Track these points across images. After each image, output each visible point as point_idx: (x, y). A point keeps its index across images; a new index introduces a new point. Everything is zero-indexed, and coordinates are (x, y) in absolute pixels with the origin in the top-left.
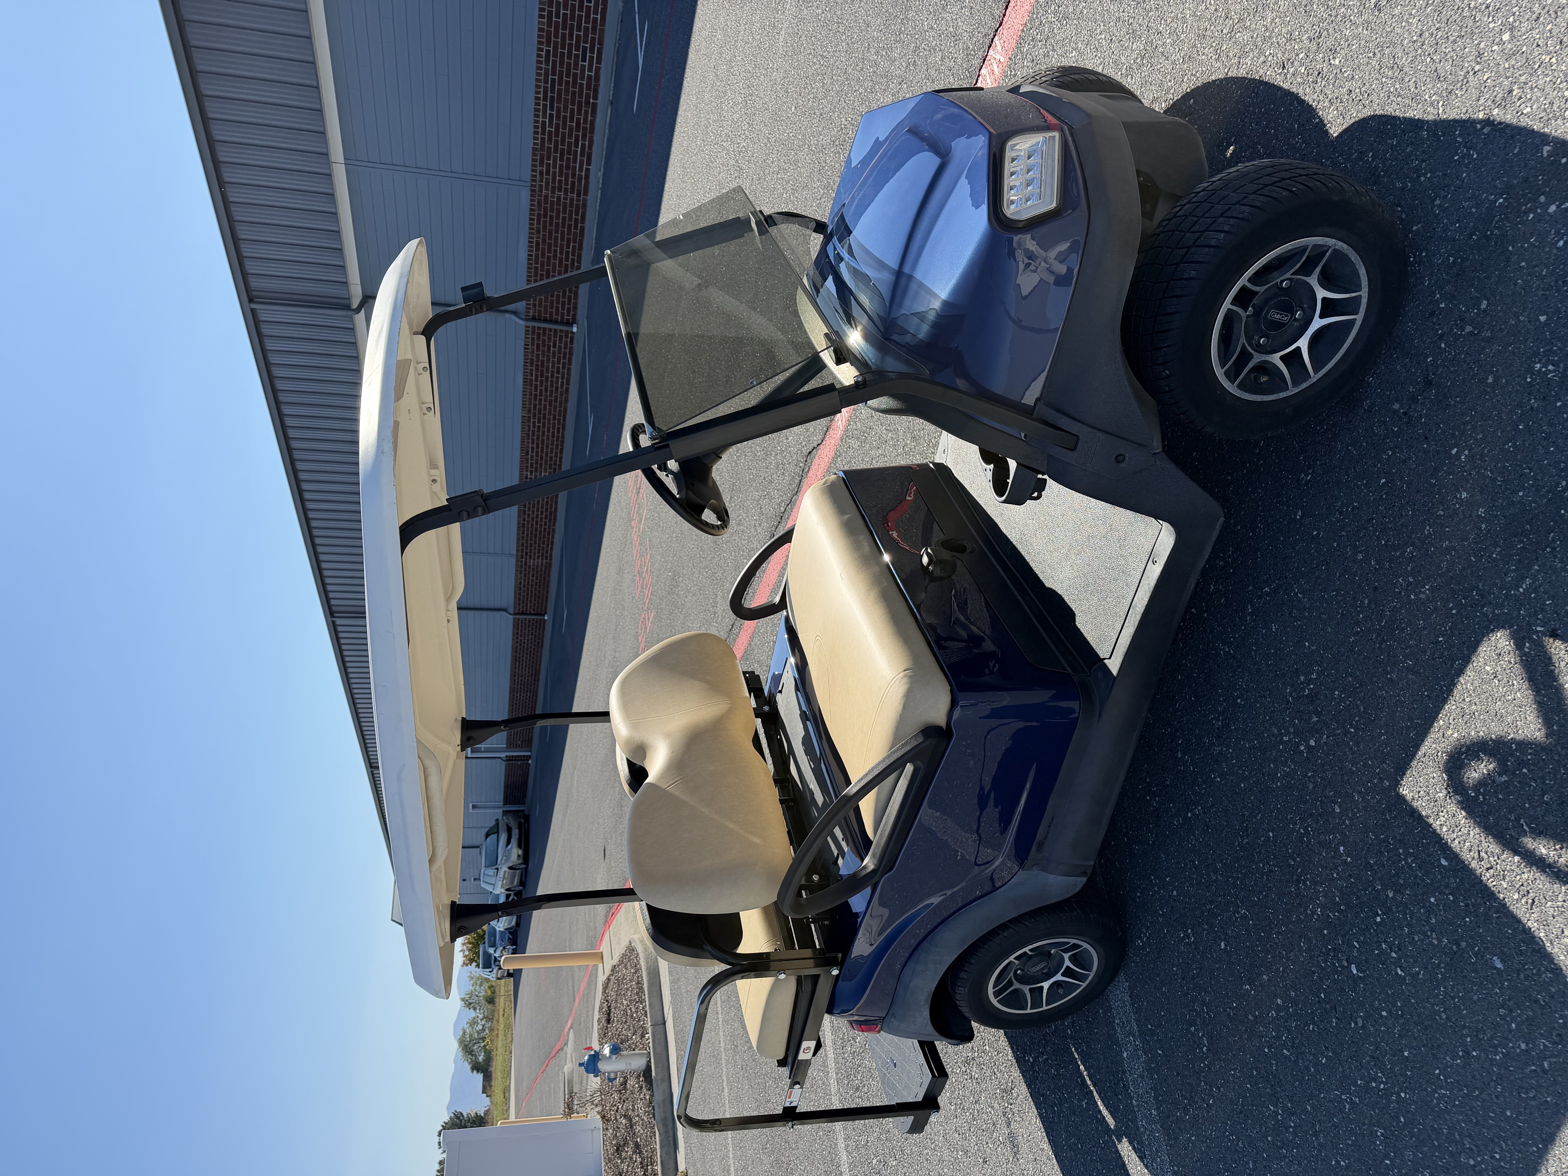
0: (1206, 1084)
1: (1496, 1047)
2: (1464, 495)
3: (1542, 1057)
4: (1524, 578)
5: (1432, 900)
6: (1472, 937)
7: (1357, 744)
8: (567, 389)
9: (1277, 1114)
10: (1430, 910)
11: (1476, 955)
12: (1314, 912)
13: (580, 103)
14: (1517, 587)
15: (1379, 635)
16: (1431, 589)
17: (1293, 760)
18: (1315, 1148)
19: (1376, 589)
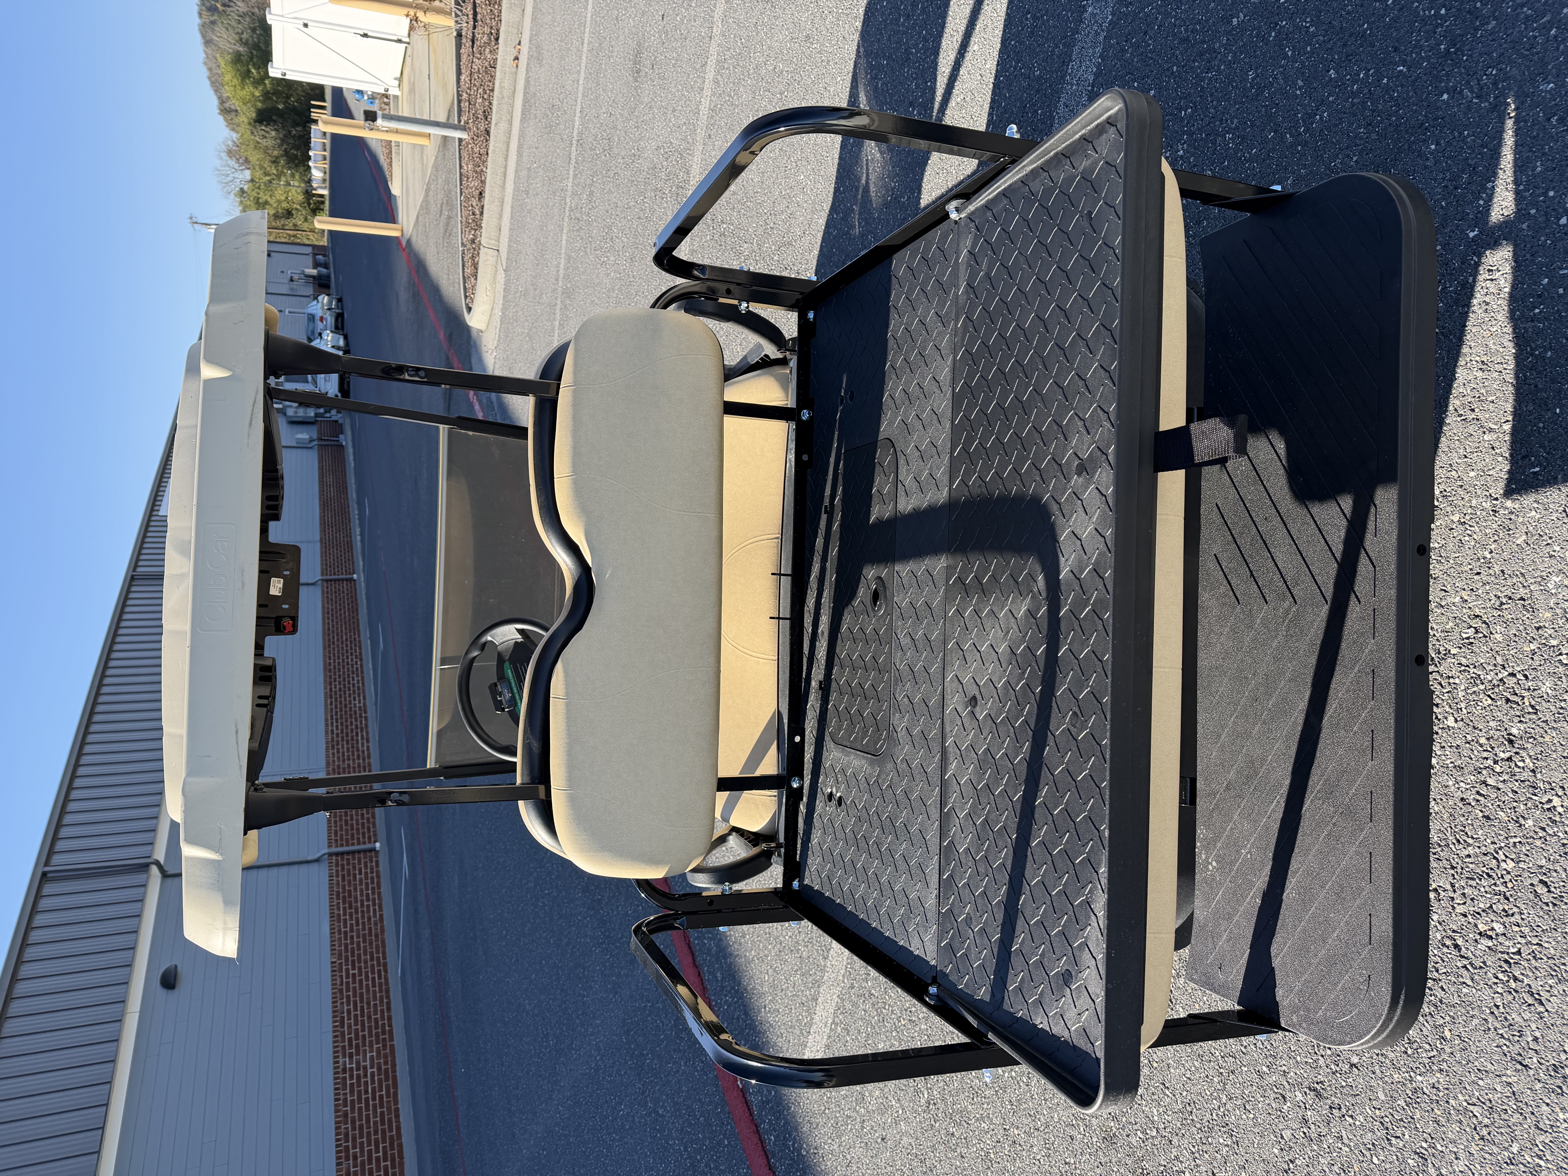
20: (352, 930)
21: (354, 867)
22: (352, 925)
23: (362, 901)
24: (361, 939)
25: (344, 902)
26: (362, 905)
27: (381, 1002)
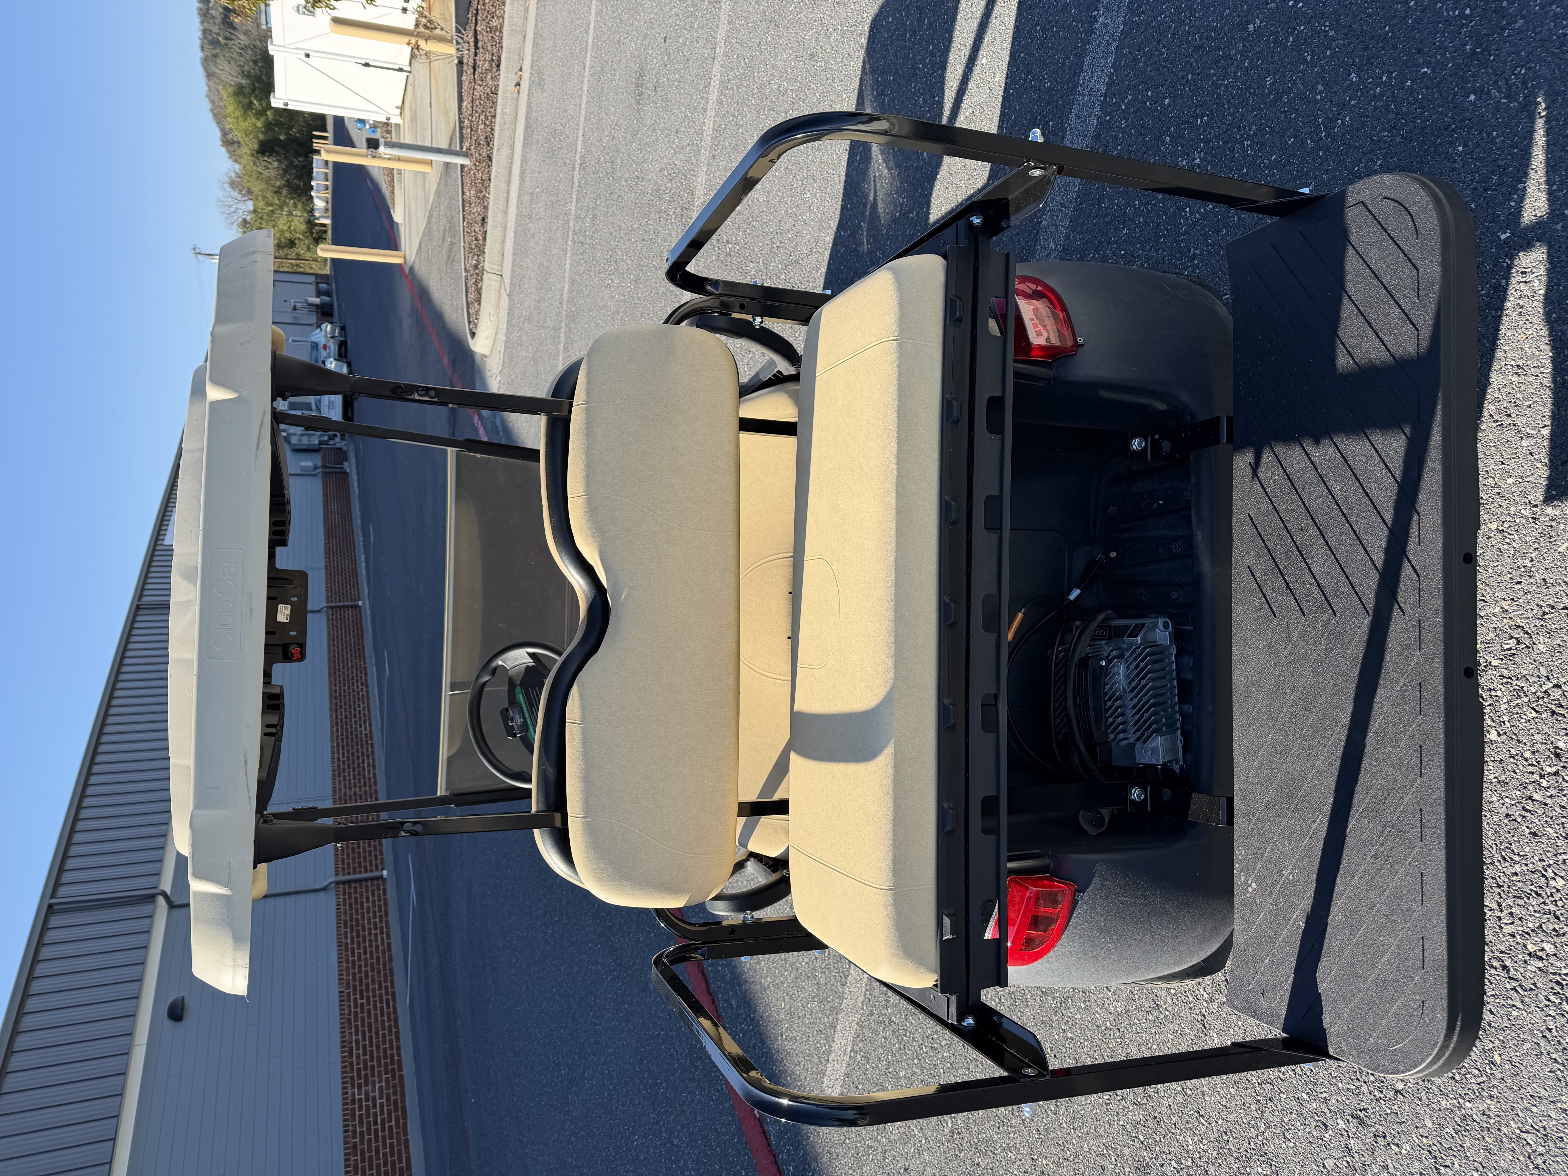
20: (360, 959)
21: (362, 896)
22: (359, 954)
23: (370, 929)
24: (369, 968)
25: (352, 931)
26: (370, 934)
27: (390, 1031)
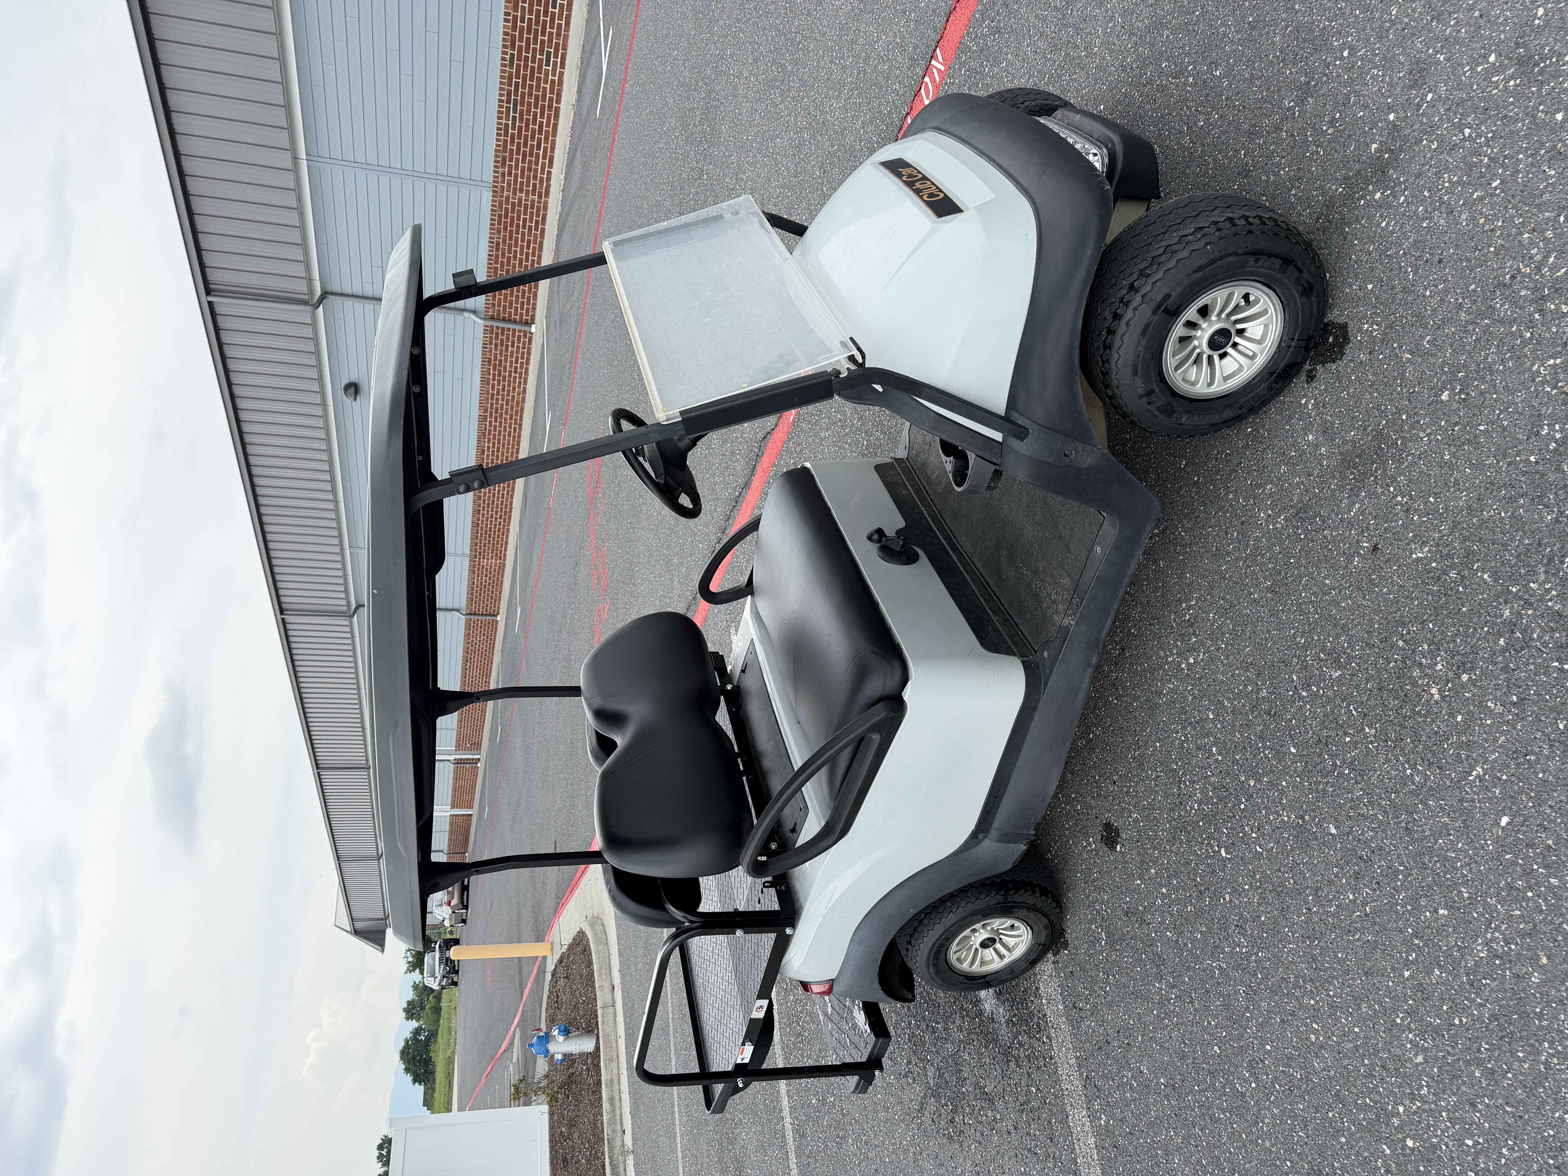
0: (1104, 974)
1: (1331, 901)
2: (1311, 437)
3: (1364, 904)
4: (1354, 503)
5: (1284, 783)
6: (1313, 810)
7: (1227, 657)
8: (525, 389)
9: (1161, 989)
10: (1282, 792)
11: (1316, 826)
12: (1192, 808)
13: (543, 107)
14: (1350, 511)
15: (1245, 562)
16: (1286, 519)
17: (1176, 677)
18: (1191, 1013)
19: (1243, 523)
21: (508, 338)
22: (498, 389)
23: (510, 372)
24: (504, 402)
26: (510, 376)
